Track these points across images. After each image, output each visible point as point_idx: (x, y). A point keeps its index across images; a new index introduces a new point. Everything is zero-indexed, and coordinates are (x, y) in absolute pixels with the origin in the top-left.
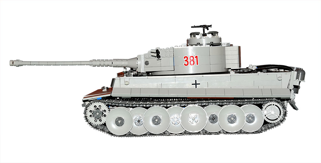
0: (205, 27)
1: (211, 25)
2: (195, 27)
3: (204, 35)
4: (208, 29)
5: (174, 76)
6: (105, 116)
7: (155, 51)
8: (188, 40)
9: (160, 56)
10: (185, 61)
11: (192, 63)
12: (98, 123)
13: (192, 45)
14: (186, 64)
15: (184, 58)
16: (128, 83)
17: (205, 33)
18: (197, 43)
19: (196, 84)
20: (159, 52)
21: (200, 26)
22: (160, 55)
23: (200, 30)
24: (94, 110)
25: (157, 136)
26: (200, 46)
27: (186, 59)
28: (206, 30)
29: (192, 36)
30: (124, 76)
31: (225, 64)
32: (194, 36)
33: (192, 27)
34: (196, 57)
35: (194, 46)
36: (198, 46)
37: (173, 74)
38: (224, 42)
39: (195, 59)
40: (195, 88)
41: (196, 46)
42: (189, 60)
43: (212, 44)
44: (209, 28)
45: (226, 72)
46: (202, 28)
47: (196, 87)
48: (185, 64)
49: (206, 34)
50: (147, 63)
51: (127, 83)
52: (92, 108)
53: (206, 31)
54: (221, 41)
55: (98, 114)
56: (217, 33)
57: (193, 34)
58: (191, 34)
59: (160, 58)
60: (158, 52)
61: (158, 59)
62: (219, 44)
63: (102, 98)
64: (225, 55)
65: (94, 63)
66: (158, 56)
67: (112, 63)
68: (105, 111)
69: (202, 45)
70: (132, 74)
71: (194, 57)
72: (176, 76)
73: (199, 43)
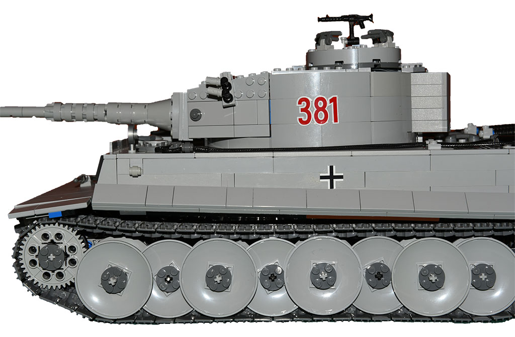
0: (356, 20)
1: (371, 16)
2: (328, 19)
3: (352, 41)
4: (363, 27)
5: (270, 154)
6: (73, 262)
7: (219, 83)
8: (309, 55)
9: (231, 97)
10: (302, 110)
11: (321, 115)
12: (54, 282)
13: (320, 68)
14: (305, 119)
15: (300, 103)
16: (138, 171)
17: (355, 36)
18: (336, 62)
19: (332, 177)
20: (230, 85)
21: (343, 18)
22: (230, 92)
23: (344, 28)
24: (42, 246)
25: (218, 322)
26: (344, 71)
27: (304, 105)
28: (357, 28)
29: (323, 41)
30: (130, 149)
31: (408, 120)
32: (328, 43)
33: (320, 20)
34: (334, 100)
35: (327, 70)
36: (339, 70)
37: (268, 147)
38: (407, 59)
39: (330, 106)
40: (329, 188)
41: (334, 71)
42: (312, 110)
43: (377, 66)
44: (366, 23)
45: (410, 144)
46: (347, 23)
47: (332, 187)
48: (301, 120)
49: (358, 39)
50: (195, 116)
51: (136, 172)
52: (35, 239)
53: (358, 32)
54: (400, 59)
55: (52, 257)
56: (391, 34)
57: (325, 38)
58: (318, 38)
59: (231, 100)
60: (225, 83)
61: (225, 104)
62: (396, 67)
63: (63, 212)
64: (409, 96)
65: (57, 112)
66: (227, 97)
67: (106, 111)
68: (72, 249)
69: (348, 66)
70: (155, 144)
71: (328, 102)
72: (276, 154)
73: (342, 62)
